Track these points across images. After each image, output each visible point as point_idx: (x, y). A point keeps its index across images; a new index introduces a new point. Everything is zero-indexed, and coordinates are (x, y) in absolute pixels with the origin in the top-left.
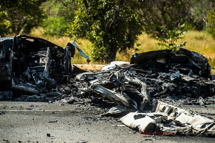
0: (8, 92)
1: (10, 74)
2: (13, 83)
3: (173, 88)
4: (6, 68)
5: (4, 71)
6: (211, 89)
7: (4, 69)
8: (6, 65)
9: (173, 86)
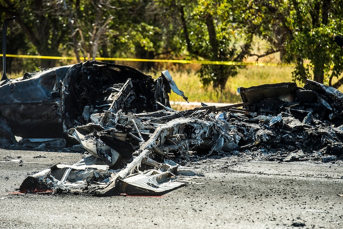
0: (61, 140)
1: (60, 114)
2: (64, 126)
3: (267, 138)
4: (56, 106)
5: (54, 110)
6: (323, 139)
7: (54, 108)
8: (56, 102)
9: (268, 135)
